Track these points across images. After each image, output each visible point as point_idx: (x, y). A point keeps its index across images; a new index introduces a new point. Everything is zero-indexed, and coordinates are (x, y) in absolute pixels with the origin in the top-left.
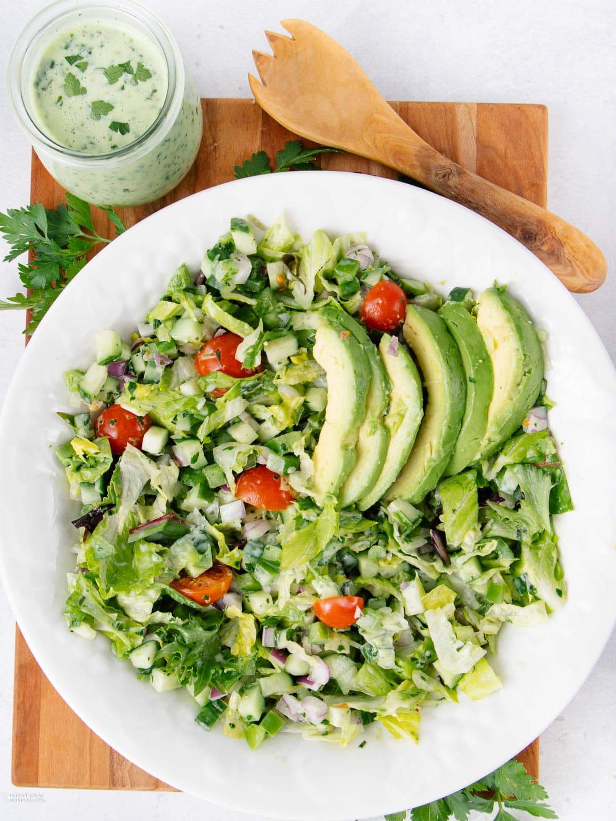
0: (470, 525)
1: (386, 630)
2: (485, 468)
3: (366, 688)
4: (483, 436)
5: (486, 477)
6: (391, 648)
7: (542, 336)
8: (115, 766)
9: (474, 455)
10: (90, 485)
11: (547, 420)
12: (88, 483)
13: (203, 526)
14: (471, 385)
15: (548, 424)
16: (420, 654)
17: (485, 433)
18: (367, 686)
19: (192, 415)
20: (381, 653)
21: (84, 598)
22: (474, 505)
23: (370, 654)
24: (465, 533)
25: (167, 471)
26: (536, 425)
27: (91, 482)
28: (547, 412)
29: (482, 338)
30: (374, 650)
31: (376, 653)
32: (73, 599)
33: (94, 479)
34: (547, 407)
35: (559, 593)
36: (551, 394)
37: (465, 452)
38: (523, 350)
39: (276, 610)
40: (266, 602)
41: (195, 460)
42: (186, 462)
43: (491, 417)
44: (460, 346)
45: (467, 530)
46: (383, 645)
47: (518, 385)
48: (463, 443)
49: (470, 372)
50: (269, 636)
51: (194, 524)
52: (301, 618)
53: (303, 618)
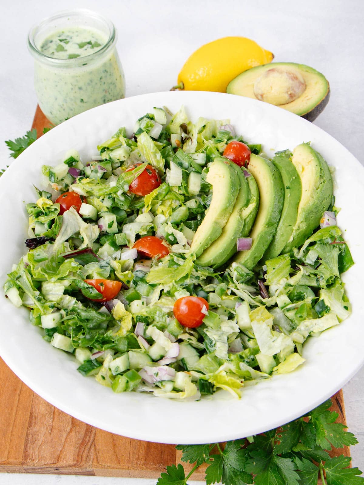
0: (284, 275)
1: (223, 332)
2: (295, 251)
3: (205, 370)
4: (295, 224)
5: (297, 256)
6: (225, 343)
7: (332, 170)
8: (29, 444)
9: (289, 238)
10: (42, 224)
11: (336, 220)
12: (41, 222)
13: (108, 260)
14: (288, 192)
15: (336, 222)
16: (246, 355)
17: (296, 222)
18: (206, 368)
19: (114, 199)
20: (218, 345)
21: (20, 276)
22: (288, 265)
23: (210, 347)
24: (281, 278)
25: (92, 229)
26: (328, 220)
27: (43, 223)
28: (335, 216)
29: (295, 168)
30: (214, 343)
31: (215, 344)
32: (13, 275)
33: (45, 221)
34: (336, 213)
35: (346, 308)
36: (337, 205)
37: (282, 235)
38: (320, 165)
39: (148, 310)
40: (142, 304)
41: (110, 226)
42: (105, 228)
43: (300, 210)
44: (282, 172)
45: (282, 277)
46: (220, 339)
47: (317, 189)
48: (282, 228)
49: (287, 184)
50: (140, 327)
51: (102, 259)
52: (164, 319)
53: (166, 319)
